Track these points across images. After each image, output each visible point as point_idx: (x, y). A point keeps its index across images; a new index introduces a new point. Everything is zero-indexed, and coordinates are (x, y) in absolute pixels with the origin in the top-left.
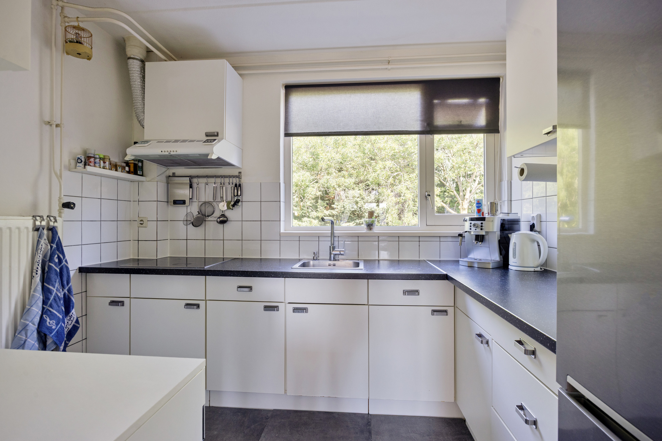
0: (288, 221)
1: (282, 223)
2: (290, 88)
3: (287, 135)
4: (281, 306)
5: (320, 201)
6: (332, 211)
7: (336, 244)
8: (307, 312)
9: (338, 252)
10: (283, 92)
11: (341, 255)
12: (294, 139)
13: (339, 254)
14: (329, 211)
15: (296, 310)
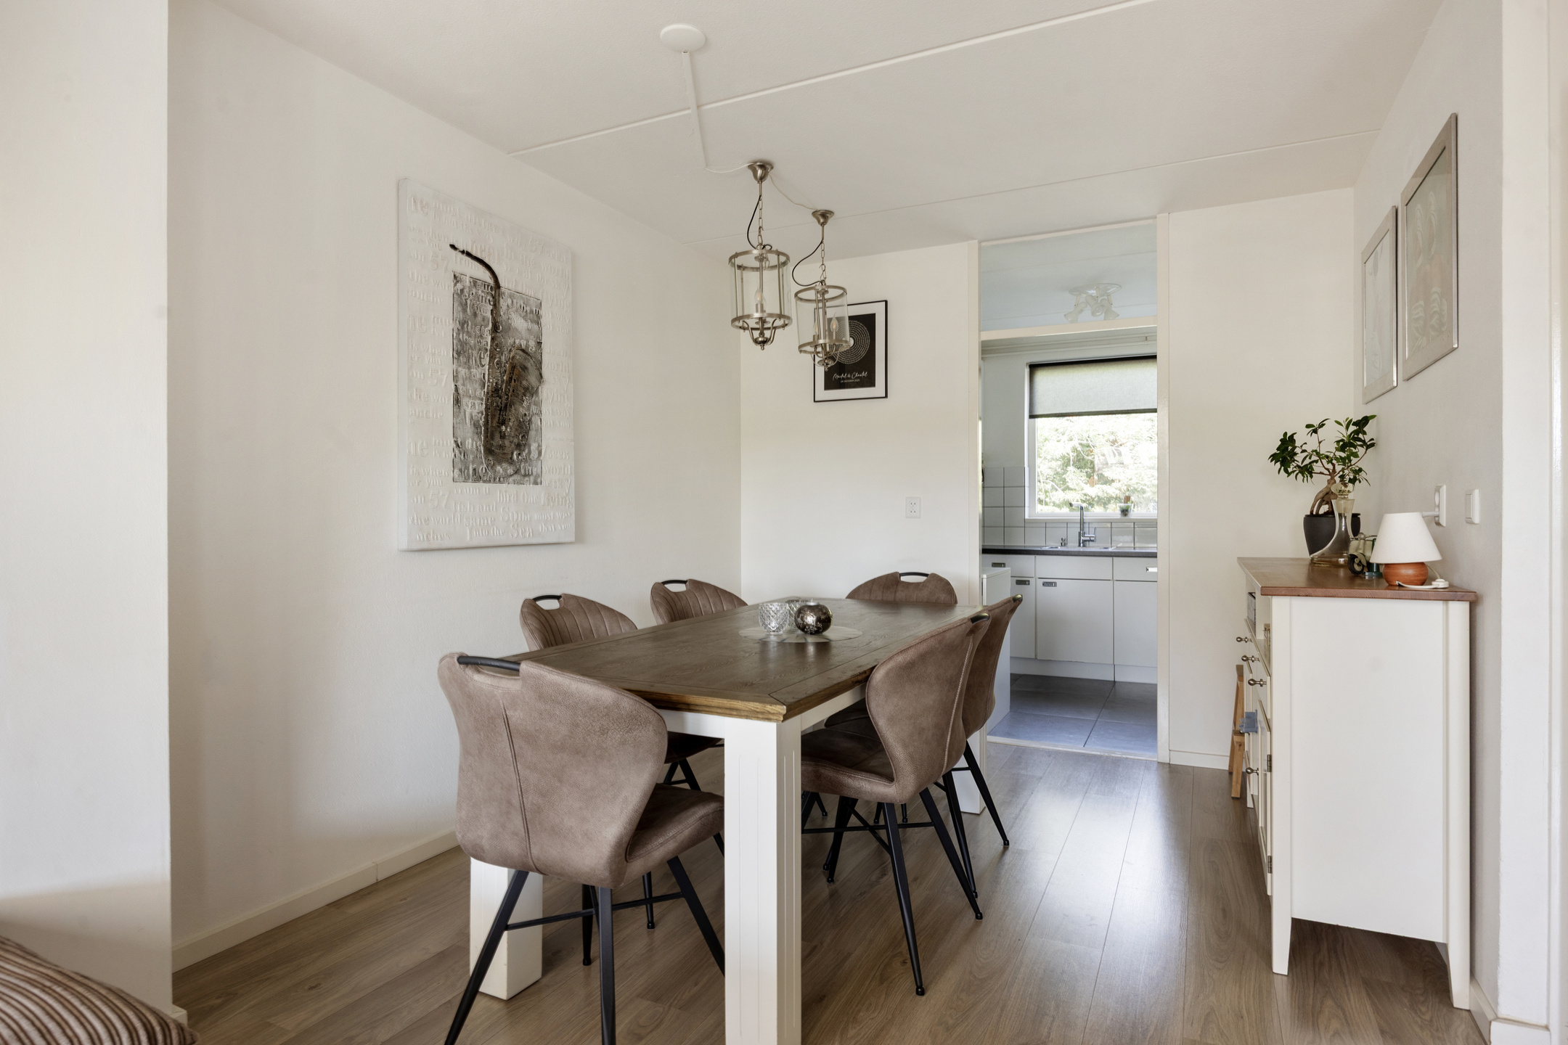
0: (1033, 506)
1: (1027, 509)
2: (1034, 367)
3: (1032, 416)
4: (1032, 581)
5: (1071, 468)
6: (1105, 487)
7: (1086, 530)
8: (1055, 586)
9: (1088, 538)
10: (1027, 371)
11: (1093, 541)
12: (1038, 421)
13: (1089, 541)
14: (1098, 486)
15: (1044, 584)
